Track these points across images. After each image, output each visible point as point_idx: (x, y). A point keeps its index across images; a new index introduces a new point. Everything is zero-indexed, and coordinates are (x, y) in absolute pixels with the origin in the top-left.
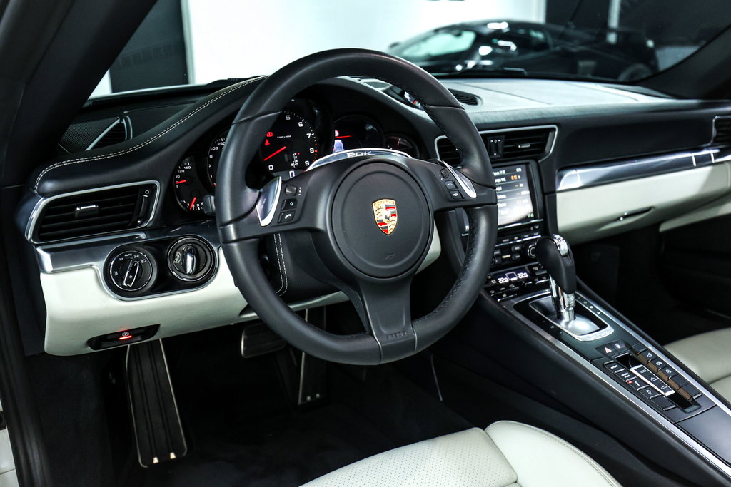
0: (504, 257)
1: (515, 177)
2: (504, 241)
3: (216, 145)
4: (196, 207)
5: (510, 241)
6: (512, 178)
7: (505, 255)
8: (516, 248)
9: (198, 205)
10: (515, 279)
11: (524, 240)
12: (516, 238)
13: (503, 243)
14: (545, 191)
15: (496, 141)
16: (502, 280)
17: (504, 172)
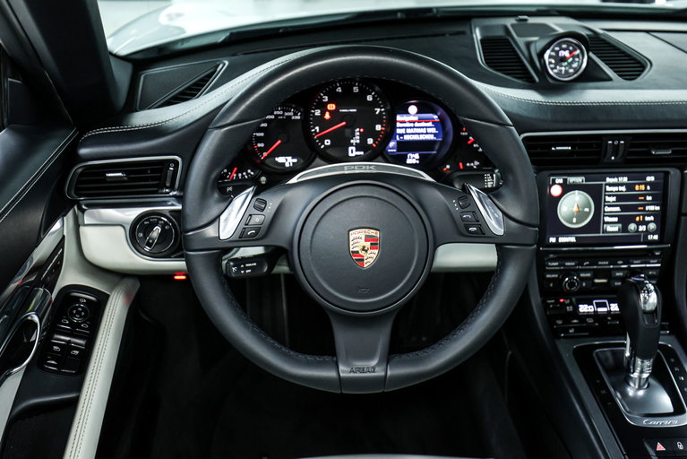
0: (597, 281)
1: (643, 187)
2: (600, 263)
3: (272, 114)
4: (237, 176)
5: (609, 265)
6: (637, 188)
7: (599, 278)
8: (618, 274)
9: (240, 175)
10: (604, 309)
11: (632, 266)
12: (620, 262)
13: (598, 265)
14: (684, 211)
15: (616, 143)
16: (584, 308)
17: (625, 179)
